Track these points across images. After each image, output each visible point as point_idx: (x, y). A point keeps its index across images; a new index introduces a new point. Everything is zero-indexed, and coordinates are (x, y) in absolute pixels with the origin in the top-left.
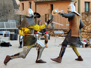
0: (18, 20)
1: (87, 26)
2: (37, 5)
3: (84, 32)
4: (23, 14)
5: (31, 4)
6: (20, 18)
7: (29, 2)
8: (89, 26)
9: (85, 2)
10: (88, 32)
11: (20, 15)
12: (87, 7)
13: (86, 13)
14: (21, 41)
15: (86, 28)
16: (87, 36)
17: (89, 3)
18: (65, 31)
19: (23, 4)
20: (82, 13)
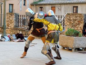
1: (11, 24)
3: (8, 28)
8: (12, 24)
9: (9, 4)
10: (12, 29)
12: (11, 8)
13: (10, 13)
15: (10, 25)
16: (11, 32)
17: (12, 5)
20: (7, 13)
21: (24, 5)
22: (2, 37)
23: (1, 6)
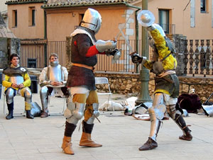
0: (3, 51)
2: (48, 16)
4: (15, 37)
5: (33, 11)
6: (9, 45)
7: (31, 8)
9: (160, 10)
11: (9, 39)
12: (164, 22)
14: (10, 102)
17: (168, 11)
18: (113, 78)
19: (15, 12)
21: (203, 9)
22: (137, 104)
23: (136, 16)
